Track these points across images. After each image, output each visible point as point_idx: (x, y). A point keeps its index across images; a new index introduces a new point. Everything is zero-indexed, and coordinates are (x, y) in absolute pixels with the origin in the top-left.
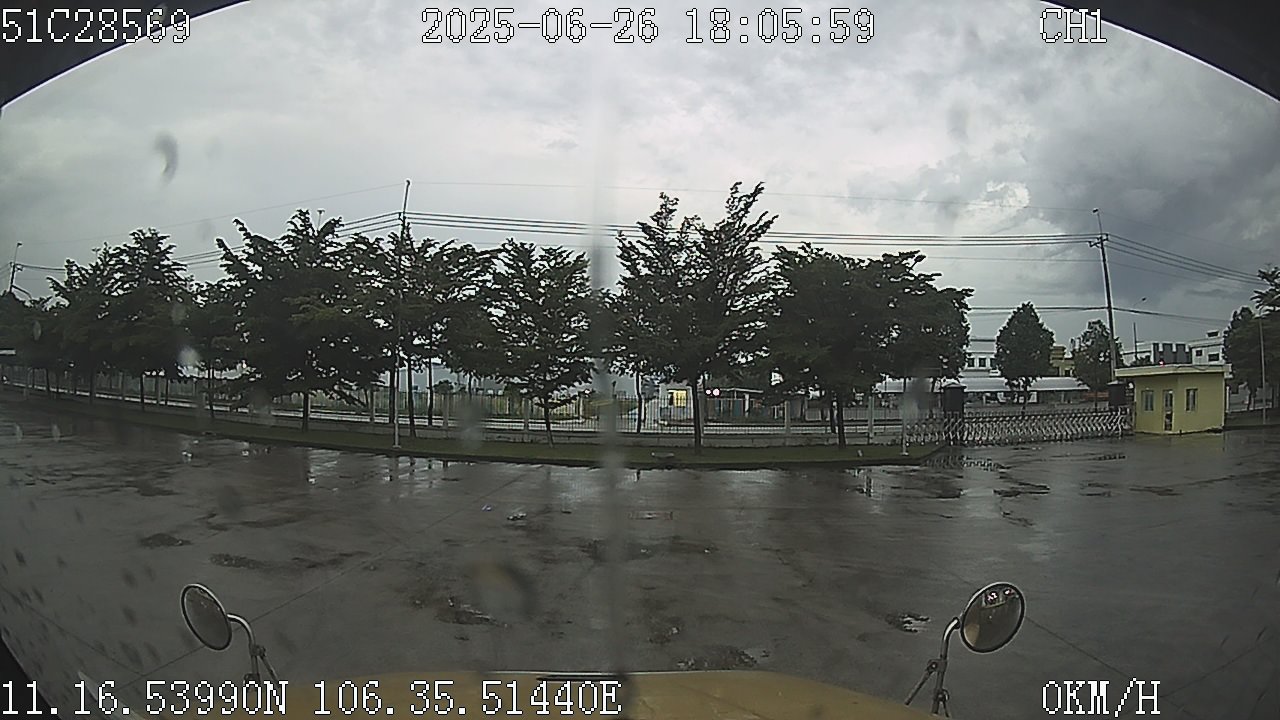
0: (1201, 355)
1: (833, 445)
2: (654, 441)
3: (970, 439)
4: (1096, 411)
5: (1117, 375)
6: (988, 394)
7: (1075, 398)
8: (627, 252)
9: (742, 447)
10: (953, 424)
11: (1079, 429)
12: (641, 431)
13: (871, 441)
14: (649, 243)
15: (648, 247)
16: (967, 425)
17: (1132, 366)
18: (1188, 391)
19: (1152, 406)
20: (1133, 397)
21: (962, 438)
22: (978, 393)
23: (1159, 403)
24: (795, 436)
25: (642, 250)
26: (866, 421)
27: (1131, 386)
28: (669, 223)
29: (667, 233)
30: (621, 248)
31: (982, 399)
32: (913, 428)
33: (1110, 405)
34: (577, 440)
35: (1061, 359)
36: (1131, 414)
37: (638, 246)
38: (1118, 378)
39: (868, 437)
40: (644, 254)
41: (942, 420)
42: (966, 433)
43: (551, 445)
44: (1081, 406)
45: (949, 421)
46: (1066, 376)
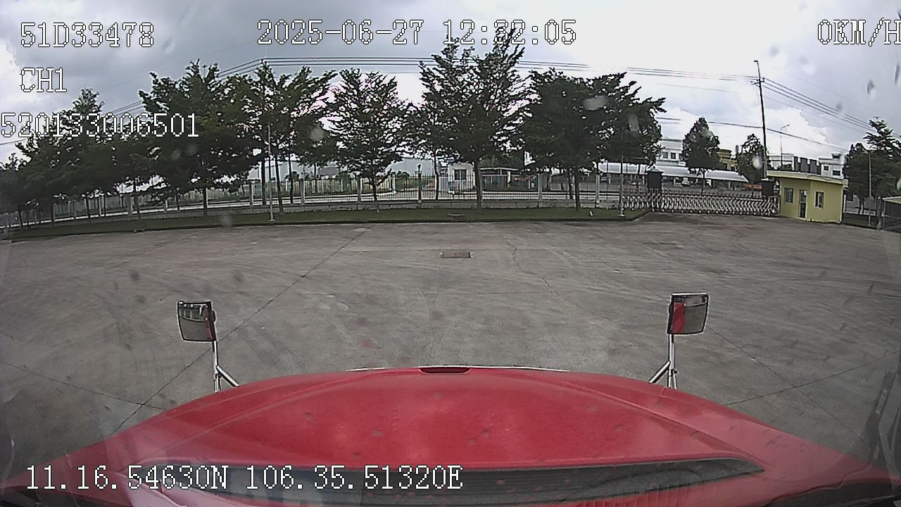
0: (828, 170)
1: (571, 207)
2: (448, 205)
3: (665, 207)
4: (752, 197)
5: (768, 175)
6: (677, 178)
7: (738, 187)
8: (426, 77)
9: (509, 208)
10: (654, 197)
11: (741, 209)
12: (439, 198)
13: (597, 206)
14: (441, 69)
15: (440, 72)
16: (663, 199)
17: (778, 169)
18: (817, 193)
19: (792, 200)
20: (779, 191)
21: (660, 207)
22: (670, 177)
23: (796, 197)
24: (545, 201)
25: (437, 74)
26: (594, 192)
27: (778, 184)
28: (455, 55)
29: (454, 62)
30: (422, 74)
31: (672, 181)
32: (627, 198)
33: (762, 194)
34: (395, 207)
35: (729, 158)
36: (777, 203)
37: (434, 71)
38: (769, 177)
39: (595, 203)
40: (437, 77)
41: (646, 193)
42: (663, 204)
43: (378, 211)
44: (743, 193)
45: (651, 195)
46: (731, 170)
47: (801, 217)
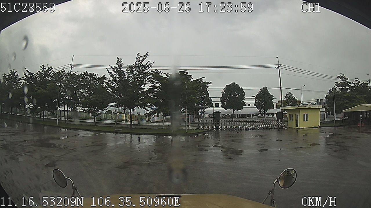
47: (297, 127)
